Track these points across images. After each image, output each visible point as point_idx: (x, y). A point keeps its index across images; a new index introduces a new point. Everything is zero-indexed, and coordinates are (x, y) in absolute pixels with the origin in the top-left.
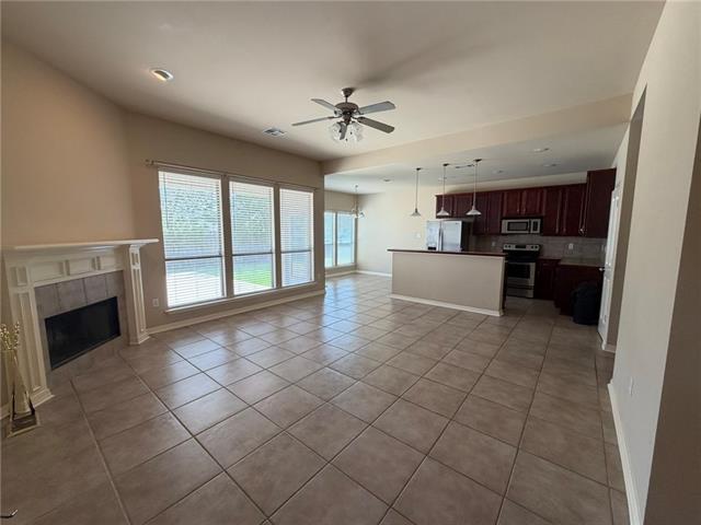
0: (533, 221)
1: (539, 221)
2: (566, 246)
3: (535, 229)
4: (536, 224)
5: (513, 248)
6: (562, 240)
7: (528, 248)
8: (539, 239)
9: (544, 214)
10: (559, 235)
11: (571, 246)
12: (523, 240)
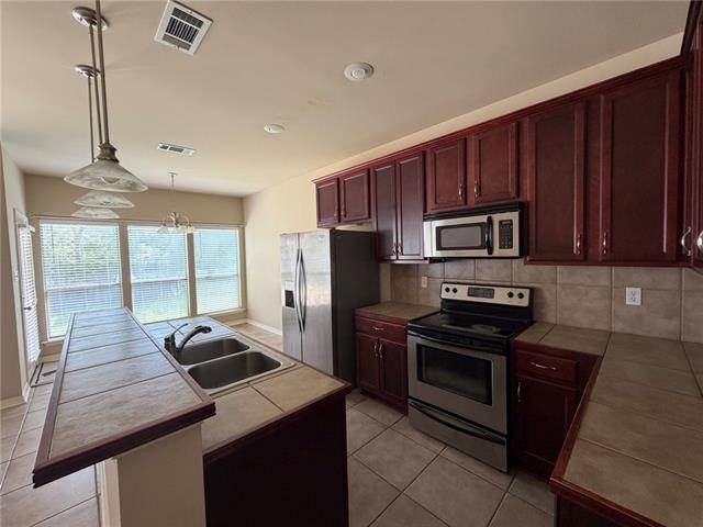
0: (497, 218)
1: (514, 216)
2: (614, 294)
3: (506, 242)
4: (506, 227)
5: (462, 294)
6: (601, 275)
7: (500, 297)
8: (527, 273)
9: (528, 195)
10: (585, 259)
11: (633, 296)
12: (487, 272)
